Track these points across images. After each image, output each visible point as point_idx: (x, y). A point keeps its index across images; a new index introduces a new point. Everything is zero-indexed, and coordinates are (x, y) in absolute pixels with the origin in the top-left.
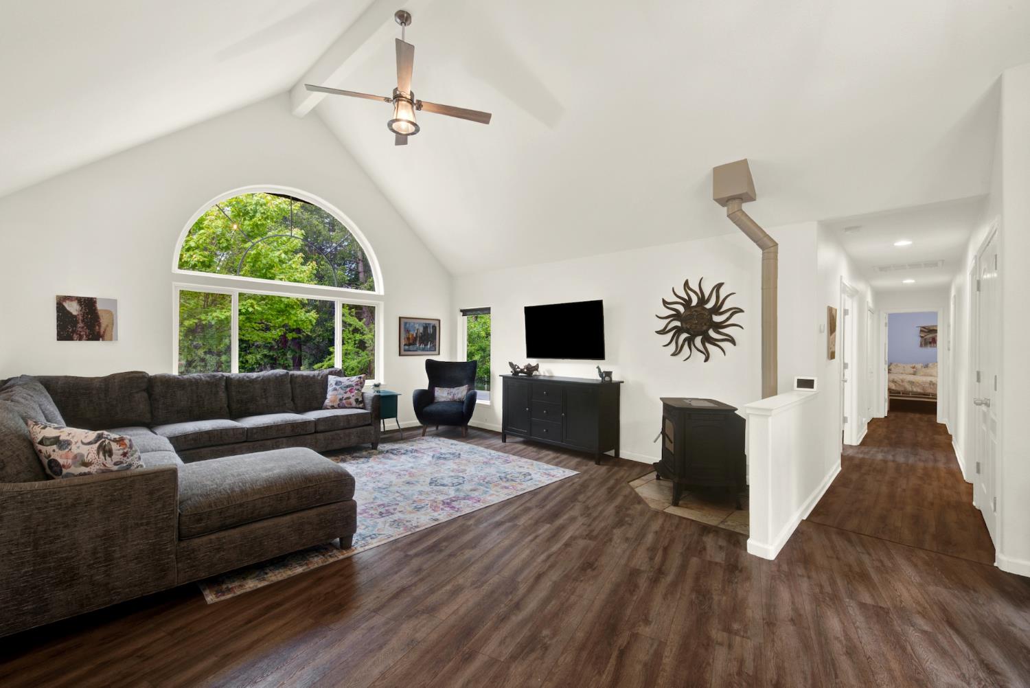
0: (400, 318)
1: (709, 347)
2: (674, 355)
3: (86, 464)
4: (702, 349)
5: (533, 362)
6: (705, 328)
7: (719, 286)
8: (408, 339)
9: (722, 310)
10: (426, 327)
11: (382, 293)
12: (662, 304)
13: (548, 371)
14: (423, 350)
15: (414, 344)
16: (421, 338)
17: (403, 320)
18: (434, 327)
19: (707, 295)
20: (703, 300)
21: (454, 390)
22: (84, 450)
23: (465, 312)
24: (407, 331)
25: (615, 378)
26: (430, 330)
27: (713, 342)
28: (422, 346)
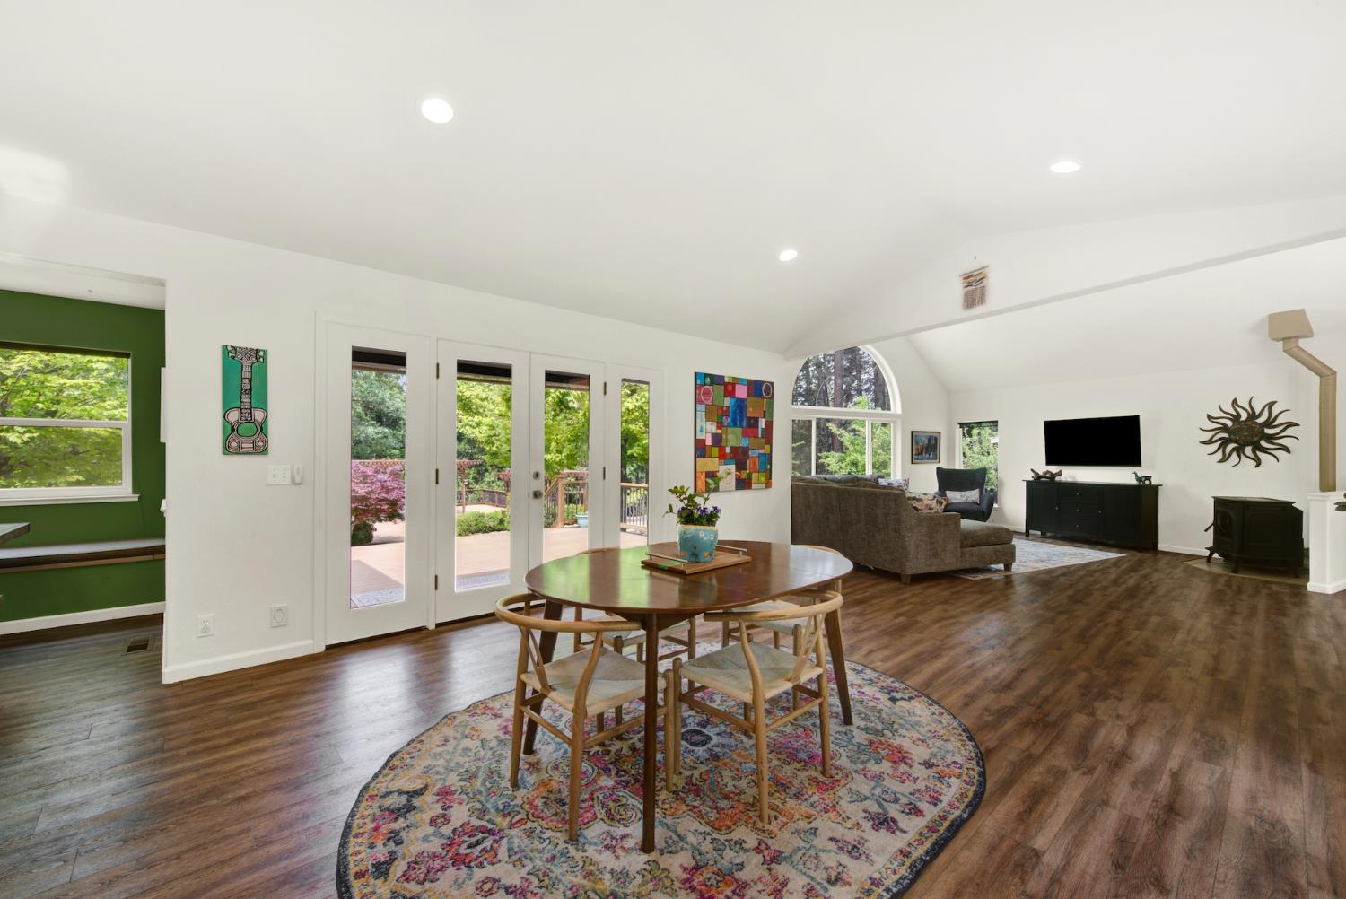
0: (912, 432)
1: (1260, 454)
2: (1220, 461)
3: (930, 509)
4: (1252, 456)
5: (1054, 469)
6: (1256, 439)
7: (1271, 404)
8: (918, 449)
9: (1275, 424)
10: (930, 439)
11: (899, 411)
12: (1207, 420)
13: (1070, 477)
14: (928, 459)
15: (921, 453)
16: (927, 447)
17: (914, 434)
18: (936, 439)
19: (1257, 412)
20: (1253, 416)
21: (967, 493)
22: (930, 502)
23: (962, 425)
24: (917, 443)
25: (1154, 482)
26: (933, 442)
27: (1265, 450)
28: (927, 456)
